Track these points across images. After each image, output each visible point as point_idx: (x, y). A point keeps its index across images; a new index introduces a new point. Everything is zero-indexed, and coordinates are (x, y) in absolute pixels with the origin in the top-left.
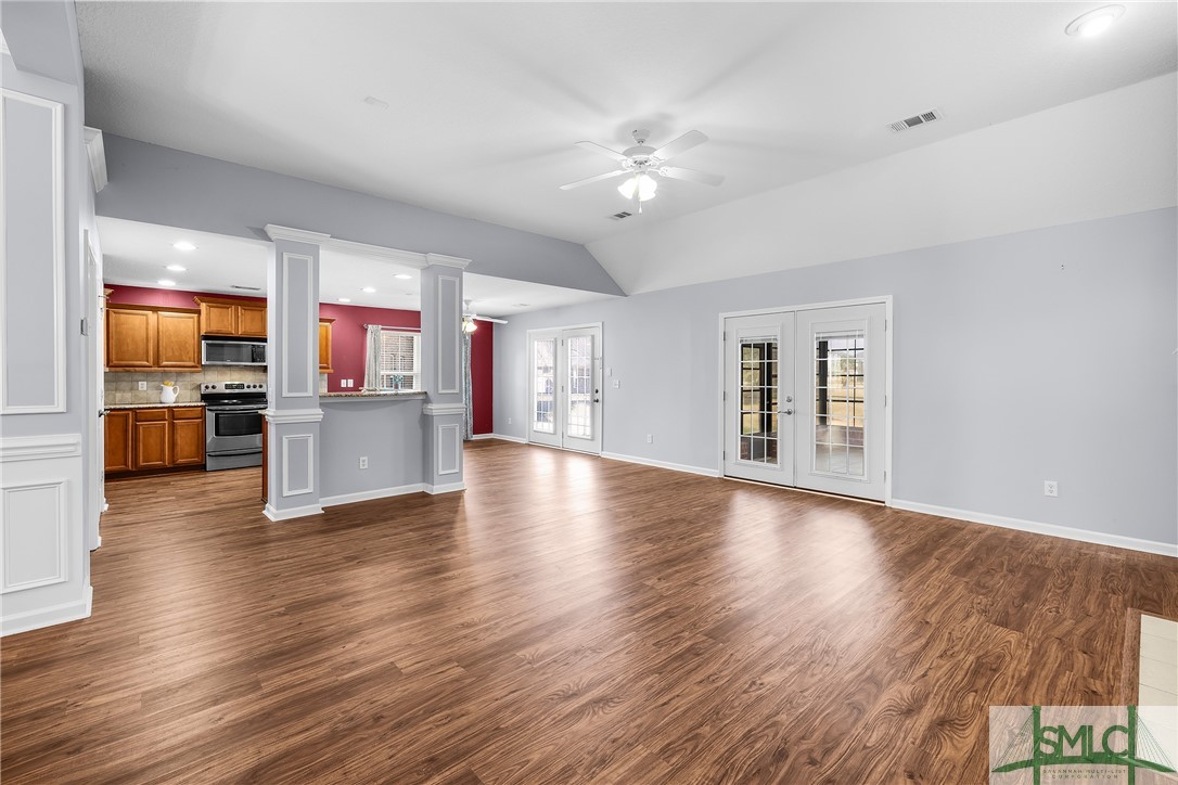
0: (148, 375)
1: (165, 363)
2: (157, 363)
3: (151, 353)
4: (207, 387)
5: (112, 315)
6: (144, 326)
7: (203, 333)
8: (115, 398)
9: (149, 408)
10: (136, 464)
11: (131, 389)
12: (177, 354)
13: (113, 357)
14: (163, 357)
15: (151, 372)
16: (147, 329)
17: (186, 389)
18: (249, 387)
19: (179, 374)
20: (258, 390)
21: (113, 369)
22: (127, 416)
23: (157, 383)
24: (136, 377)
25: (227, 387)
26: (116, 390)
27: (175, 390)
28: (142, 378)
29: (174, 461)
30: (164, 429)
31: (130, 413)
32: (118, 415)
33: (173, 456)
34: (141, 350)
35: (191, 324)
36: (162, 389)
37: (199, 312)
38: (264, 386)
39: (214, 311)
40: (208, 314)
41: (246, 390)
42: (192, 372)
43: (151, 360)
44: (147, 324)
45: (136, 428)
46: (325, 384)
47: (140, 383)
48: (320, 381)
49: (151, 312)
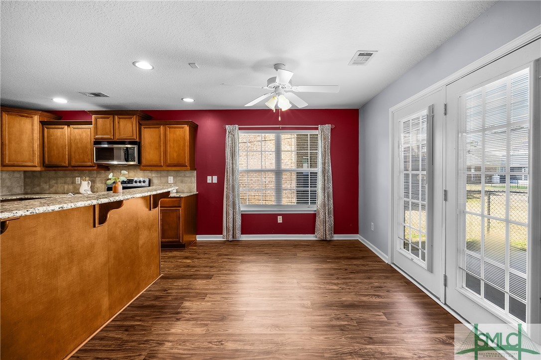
0: (81, 173)
1: (74, 164)
2: (70, 164)
6: (63, 137)
7: (93, 139)
11: (72, 183)
24: (69, 174)
28: (76, 175)
34: (61, 155)
35: (89, 133)
38: (147, 181)
40: (96, 123)
43: (67, 162)
44: (65, 134)
46: (194, 180)
47: (76, 178)
48: (189, 177)
49: (66, 126)
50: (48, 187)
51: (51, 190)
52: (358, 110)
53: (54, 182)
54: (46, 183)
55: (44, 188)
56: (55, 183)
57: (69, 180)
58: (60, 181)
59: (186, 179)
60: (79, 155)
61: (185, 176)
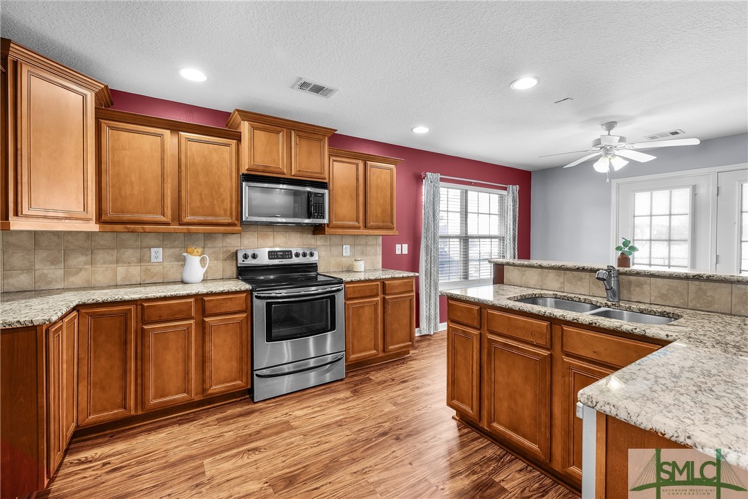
0: (165, 238)
1: (189, 218)
2: (178, 219)
3: (168, 201)
4: (246, 257)
5: (107, 132)
6: (158, 155)
7: (244, 170)
8: (115, 274)
9: (165, 298)
10: (143, 404)
11: (141, 260)
12: (207, 203)
13: (108, 206)
14: (186, 208)
15: (170, 233)
16: (163, 159)
17: (217, 259)
18: (297, 255)
19: (209, 236)
20: (308, 260)
21: (109, 227)
22: (126, 316)
23: (177, 251)
24: (148, 240)
25: (272, 255)
26: (117, 262)
27: (203, 261)
28: (157, 242)
29: (204, 390)
30: (189, 333)
31: (132, 307)
32: (111, 315)
33: (204, 381)
34: (153, 196)
35: (227, 156)
36: (184, 260)
37: (238, 138)
38: (316, 253)
39: (260, 135)
40: (252, 139)
41: (295, 260)
42: (225, 234)
43: (169, 212)
44: (163, 151)
45: (142, 334)
46: (379, 250)
47: (153, 250)
48: (373, 245)
49: (168, 131)
50: (61, 272)
51: (72, 279)
52: (530, 172)
53: (82, 259)
54: (54, 262)
55: (46, 275)
56: (85, 264)
57: (129, 254)
58: (101, 256)
59: (368, 248)
60: (201, 200)
61: (366, 245)
